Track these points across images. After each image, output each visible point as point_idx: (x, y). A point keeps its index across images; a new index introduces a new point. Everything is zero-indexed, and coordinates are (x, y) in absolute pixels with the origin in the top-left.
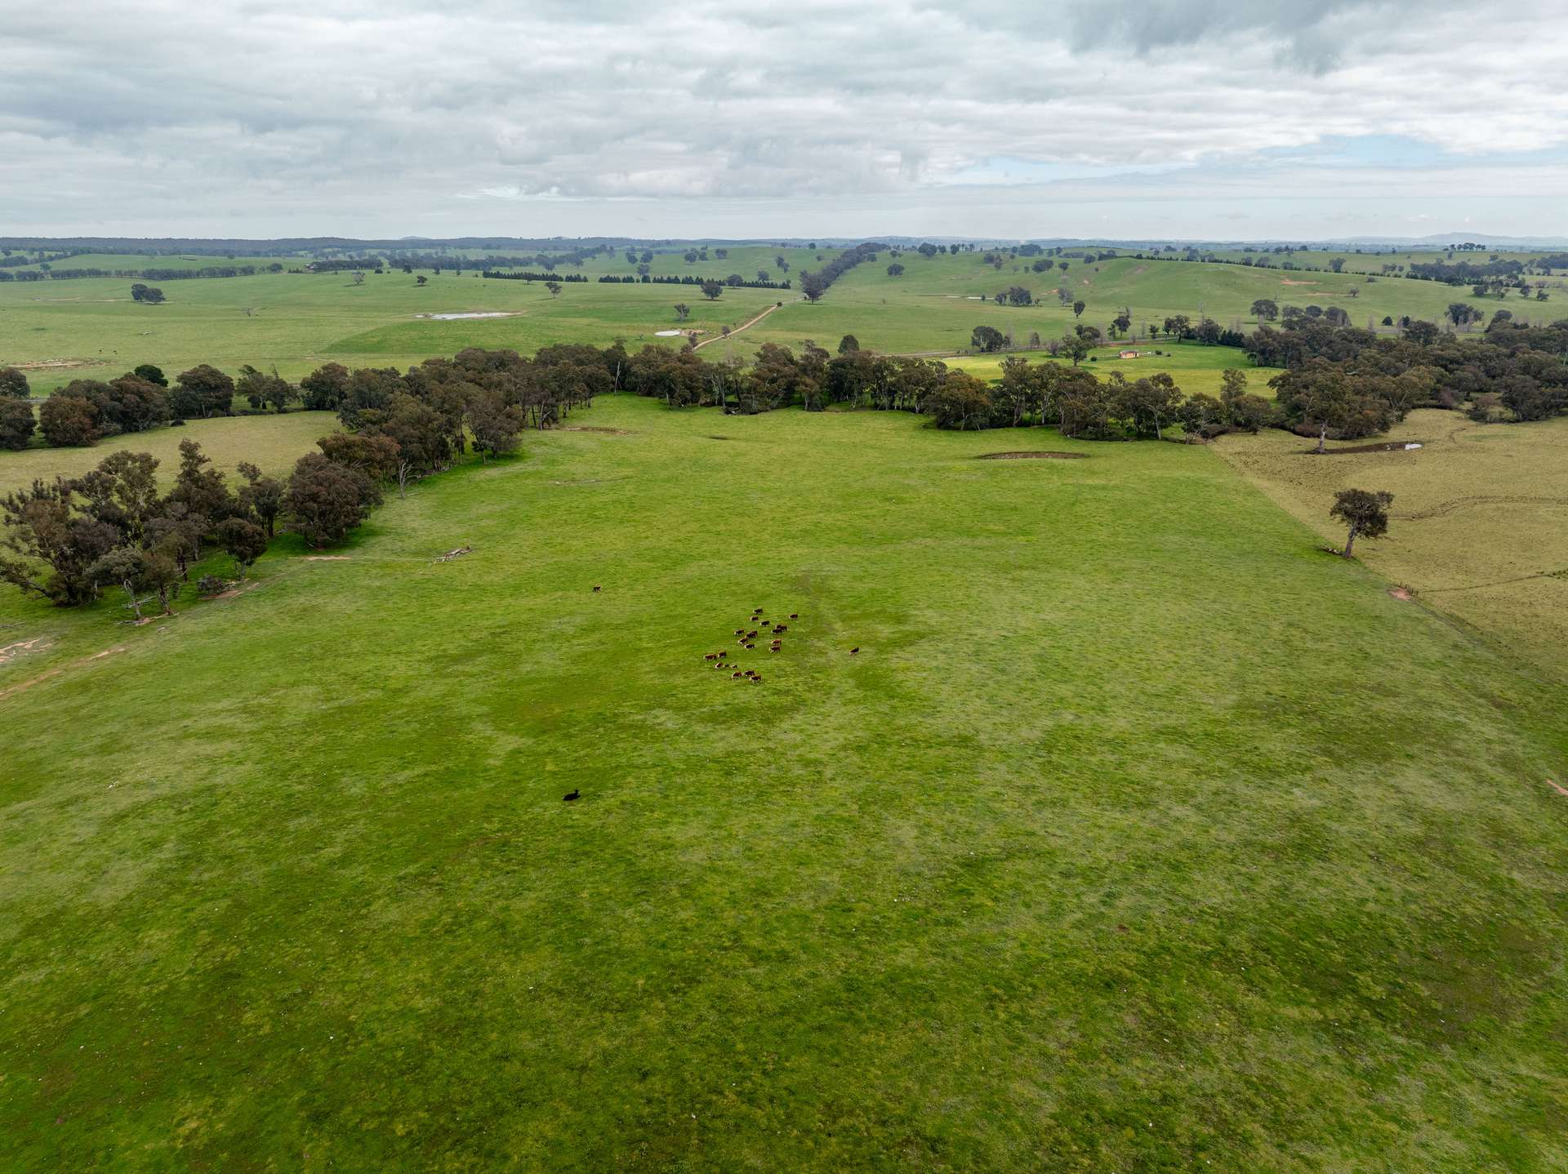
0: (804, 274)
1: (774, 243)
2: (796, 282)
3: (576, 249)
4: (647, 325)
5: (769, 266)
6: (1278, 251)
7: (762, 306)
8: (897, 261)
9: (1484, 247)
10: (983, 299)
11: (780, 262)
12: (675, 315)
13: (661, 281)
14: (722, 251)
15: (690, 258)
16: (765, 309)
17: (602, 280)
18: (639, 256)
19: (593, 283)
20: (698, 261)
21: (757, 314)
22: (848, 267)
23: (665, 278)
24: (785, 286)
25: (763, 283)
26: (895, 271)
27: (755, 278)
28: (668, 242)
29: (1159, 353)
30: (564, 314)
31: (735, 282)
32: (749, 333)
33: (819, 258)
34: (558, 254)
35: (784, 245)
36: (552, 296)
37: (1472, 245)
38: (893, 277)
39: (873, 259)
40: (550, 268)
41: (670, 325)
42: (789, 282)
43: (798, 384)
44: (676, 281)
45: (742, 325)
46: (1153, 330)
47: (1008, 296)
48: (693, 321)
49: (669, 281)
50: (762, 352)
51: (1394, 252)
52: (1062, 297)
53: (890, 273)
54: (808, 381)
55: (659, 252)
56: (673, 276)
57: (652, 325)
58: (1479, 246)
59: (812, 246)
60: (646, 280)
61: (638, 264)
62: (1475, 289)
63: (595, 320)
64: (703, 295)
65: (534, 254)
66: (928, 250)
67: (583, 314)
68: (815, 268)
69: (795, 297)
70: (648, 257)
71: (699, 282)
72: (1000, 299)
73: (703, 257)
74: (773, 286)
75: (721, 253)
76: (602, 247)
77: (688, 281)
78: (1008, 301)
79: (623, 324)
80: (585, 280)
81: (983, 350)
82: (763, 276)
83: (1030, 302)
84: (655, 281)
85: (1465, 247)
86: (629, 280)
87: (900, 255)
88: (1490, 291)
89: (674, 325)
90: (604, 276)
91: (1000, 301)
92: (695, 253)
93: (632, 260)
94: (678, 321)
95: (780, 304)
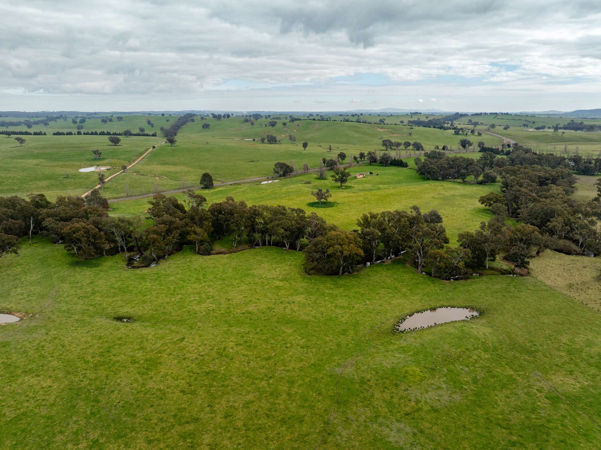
0: (162, 129)
1: (144, 113)
2: (159, 132)
3: (47, 117)
4: (75, 163)
5: (144, 125)
6: (353, 115)
7: (145, 148)
8: (204, 122)
9: (421, 113)
10: (254, 140)
11: (149, 123)
12: (93, 156)
13: (88, 134)
14: (121, 117)
15: (104, 121)
16: (147, 150)
17: (54, 134)
18: (78, 120)
19: (50, 136)
20: (108, 122)
21: (141, 154)
22: (182, 125)
23: (90, 132)
24: (154, 135)
25: (142, 133)
26: (206, 126)
27: (137, 131)
28: (95, 113)
29: (371, 173)
30: (23, 157)
31: (128, 134)
32: (140, 167)
33: (168, 121)
34: (37, 119)
35: (150, 114)
36: (20, 145)
37: (417, 113)
38: (205, 129)
39: (193, 121)
40: (29, 127)
41: (89, 163)
42: (156, 133)
43: (188, 233)
44: (96, 134)
45: (134, 161)
46: (355, 158)
47: (266, 139)
48: (104, 159)
49: (92, 134)
50: (154, 201)
51: (391, 115)
52: (291, 139)
53: (203, 128)
54: (198, 230)
55: (89, 118)
56: (94, 132)
57: (78, 163)
58: (419, 113)
59: (163, 115)
60: (79, 133)
61: (78, 124)
62: (455, 132)
63: (43, 160)
64: (110, 143)
65: (23, 120)
66: (217, 117)
67: (36, 157)
68: (167, 126)
69: (161, 142)
70: (83, 121)
71: (108, 134)
72: (263, 141)
73: (111, 120)
74: (148, 135)
75: (120, 119)
76: (61, 116)
77: (102, 134)
78: (266, 141)
79: (60, 163)
80: (45, 134)
81: (280, 176)
82: (142, 130)
83: (276, 141)
84: (84, 134)
85: (415, 114)
86: (70, 134)
87: (205, 119)
88: (460, 132)
89: (92, 162)
90: (56, 132)
91: (263, 142)
92: (106, 119)
93: (74, 122)
94: (95, 159)
95: (154, 147)
